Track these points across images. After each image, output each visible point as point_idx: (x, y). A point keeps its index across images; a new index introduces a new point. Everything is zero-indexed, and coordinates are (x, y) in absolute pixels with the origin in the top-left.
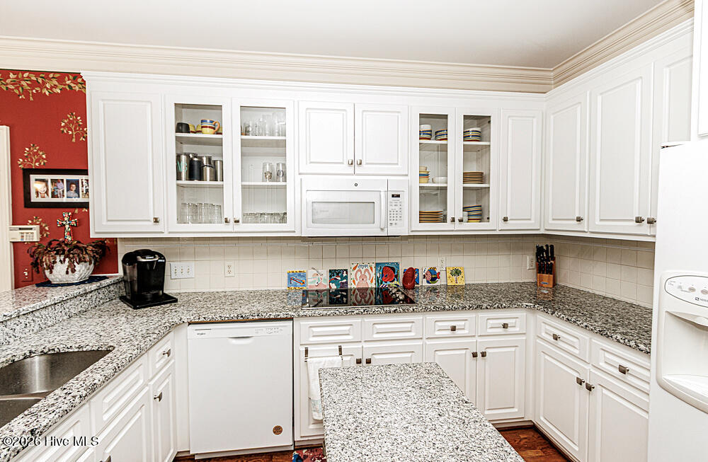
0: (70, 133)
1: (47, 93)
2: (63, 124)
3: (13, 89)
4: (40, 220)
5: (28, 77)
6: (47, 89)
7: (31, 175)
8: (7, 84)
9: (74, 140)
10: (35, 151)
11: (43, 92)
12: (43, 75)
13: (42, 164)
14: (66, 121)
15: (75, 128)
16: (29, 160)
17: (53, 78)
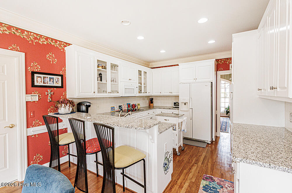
0: (50, 60)
1: (41, 43)
2: (47, 56)
3: (26, 38)
4: (37, 92)
5: (33, 35)
6: (41, 41)
7: (35, 74)
8: (23, 35)
9: (51, 63)
10: (36, 65)
11: (39, 42)
12: (40, 36)
13: (39, 70)
14: (48, 55)
15: (52, 58)
16: (33, 68)
17: (43, 38)
